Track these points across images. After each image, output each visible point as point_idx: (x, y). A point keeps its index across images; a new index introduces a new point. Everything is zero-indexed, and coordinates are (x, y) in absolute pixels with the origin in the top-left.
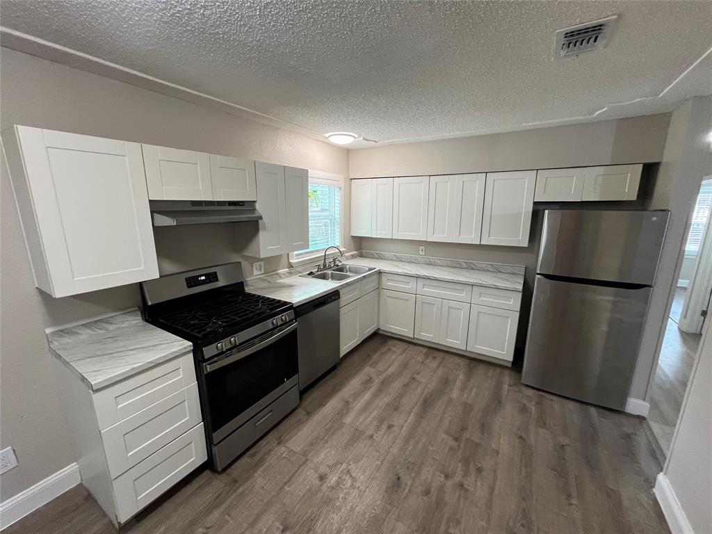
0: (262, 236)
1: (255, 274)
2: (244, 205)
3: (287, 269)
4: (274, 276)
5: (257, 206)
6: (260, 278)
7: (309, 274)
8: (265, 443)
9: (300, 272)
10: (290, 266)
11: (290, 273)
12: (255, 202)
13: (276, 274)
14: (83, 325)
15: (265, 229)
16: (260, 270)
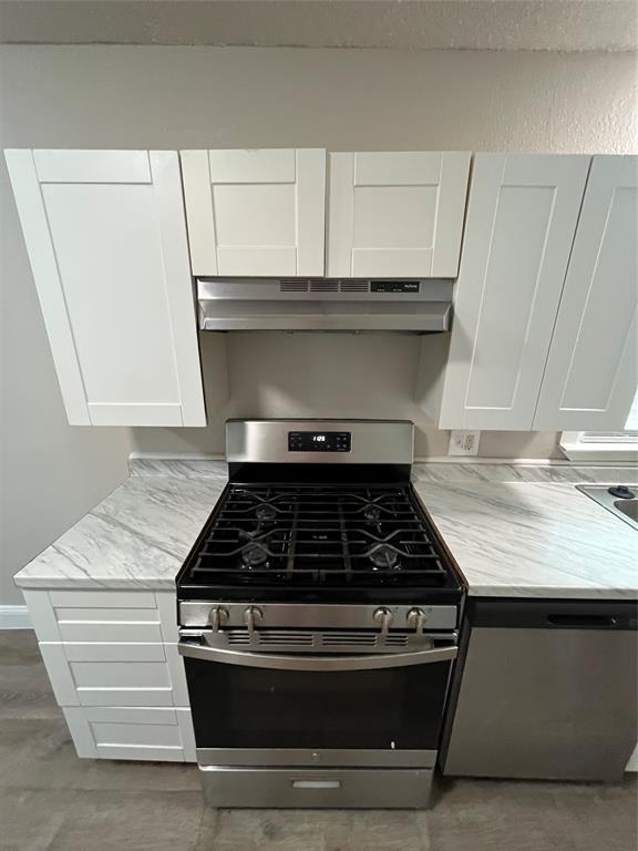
0: (453, 374)
1: (450, 453)
2: (417, 290)
3: (547, 461)
4: (500, 469)
5: (459, 295)
6: (461, 464)
7: (614, 492)
8: (306, 826)
9: (585, 478)
10: (559, 455)
11: (552, 474)
12: (453, 280)
13: (511, 465)
14: (162, 461)
15: (466, 356)
16: (468, 447)
